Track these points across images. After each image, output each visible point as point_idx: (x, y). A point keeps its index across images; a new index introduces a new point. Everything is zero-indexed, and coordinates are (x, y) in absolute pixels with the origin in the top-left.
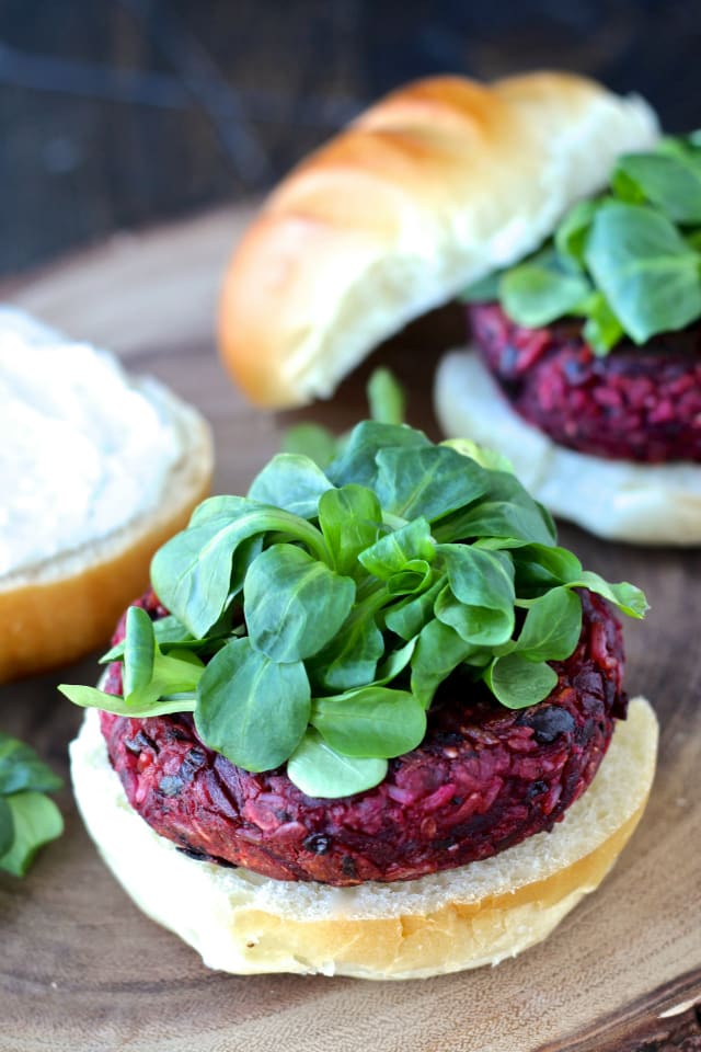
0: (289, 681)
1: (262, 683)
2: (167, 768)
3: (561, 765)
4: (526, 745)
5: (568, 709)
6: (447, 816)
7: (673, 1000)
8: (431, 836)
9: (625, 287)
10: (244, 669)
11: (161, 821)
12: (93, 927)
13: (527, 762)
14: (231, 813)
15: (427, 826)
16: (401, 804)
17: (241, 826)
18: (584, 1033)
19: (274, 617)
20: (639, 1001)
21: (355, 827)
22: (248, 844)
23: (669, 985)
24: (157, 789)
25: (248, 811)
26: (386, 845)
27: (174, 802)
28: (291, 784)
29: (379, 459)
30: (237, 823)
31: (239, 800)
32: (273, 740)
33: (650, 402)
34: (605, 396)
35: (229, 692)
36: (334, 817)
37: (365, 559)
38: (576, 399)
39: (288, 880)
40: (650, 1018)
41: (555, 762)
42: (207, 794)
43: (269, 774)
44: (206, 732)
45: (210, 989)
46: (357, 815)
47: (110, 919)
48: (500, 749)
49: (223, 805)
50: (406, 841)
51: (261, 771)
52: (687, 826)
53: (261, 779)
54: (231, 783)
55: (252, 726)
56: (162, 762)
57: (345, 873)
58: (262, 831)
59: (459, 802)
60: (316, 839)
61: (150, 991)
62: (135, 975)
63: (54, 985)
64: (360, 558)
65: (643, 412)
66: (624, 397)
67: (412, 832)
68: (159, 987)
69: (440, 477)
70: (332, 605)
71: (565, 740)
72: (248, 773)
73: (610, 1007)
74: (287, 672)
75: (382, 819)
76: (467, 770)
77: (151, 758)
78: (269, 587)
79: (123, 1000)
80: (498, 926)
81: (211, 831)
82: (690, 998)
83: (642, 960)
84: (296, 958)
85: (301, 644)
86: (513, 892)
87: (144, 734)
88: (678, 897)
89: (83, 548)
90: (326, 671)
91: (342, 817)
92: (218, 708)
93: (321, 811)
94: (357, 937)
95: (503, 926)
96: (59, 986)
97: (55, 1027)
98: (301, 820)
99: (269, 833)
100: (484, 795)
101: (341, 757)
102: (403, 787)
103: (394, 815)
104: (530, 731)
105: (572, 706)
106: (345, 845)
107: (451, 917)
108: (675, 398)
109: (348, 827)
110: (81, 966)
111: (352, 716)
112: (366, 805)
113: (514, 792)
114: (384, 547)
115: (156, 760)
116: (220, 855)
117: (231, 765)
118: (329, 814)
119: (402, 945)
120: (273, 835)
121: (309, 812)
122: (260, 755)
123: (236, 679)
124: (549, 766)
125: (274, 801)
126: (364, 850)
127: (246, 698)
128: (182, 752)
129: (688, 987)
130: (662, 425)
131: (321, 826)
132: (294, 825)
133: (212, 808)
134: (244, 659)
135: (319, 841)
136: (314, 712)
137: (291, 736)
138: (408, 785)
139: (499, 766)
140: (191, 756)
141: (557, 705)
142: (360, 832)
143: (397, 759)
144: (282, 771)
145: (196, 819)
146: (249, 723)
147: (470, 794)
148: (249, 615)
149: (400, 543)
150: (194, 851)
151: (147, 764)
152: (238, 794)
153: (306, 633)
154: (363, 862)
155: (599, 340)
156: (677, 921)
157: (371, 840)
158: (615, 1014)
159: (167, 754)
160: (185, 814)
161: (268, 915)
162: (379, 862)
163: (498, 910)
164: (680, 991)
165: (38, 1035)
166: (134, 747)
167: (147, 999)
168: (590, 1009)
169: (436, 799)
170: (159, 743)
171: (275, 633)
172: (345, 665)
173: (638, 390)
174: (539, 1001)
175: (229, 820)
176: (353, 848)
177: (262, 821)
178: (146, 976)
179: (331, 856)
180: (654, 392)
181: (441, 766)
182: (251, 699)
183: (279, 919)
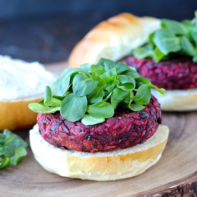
0: (83, 100)
1: (76, 102)
2: (53, 124)
3: (146, 123)
4: (138, 117)
5: (147, 112)
6: (119, 131)
7: (172, 185)
8: (115, 136)
9: (162, 44)
10: (72, 100)
11: (51, 138)
12: (33, 174)
13: (138, 121)
14: (68, 132)
15: (114, 133)
16: (108, 127)
17: (70, 135)
18: (151, 190)
19: (79, 87)
20: (164, 185)
21: (97, 133)
22: (72, 140)
23: (172, 183)
24: (50, 130)
25: (72, 131)
26: (104, 138)
27: (54, 132)
28: (82, 124)
29: (105, 64)
30: (69, 134)
31: (70, 129)
32: (78, 114)
33: (168, 71)
34: (158, 71)
35: (68, 105)
36: (92, 130)
37: (101, 77)
38: (151, 72)
39: (80, 151)
40: (166, 188)
41: (144, 122)
42: (62, 128)
43: (77, 122)
44: (63, 114)
45: (61, 184)
46: (97, 129)
47: (37, 172)
48: (131, 118)
49: (66, 130)
50: (109, 137)
51: (75, 121)
52: (176, 157)
53: (75, 123)
54: (68, 125)
55: (73, 111)
56: (52, 123)
57: (94, 147)
58: (75, 135)
59: (121, 128)
60: (88, 136)
61: (46, 184)
62: (43, 181)
63: (23, 183)
64: (100, 77)
65: (166, 74)
66: (162, 71)
67: (110, 135)
68: (49, 183)
69: (118, 67)
70: (93, 84)
71: (147, 118)
72: (72, 122)
73: (157, 186)
74: (82, 98)
75: (103, 130)
76: (123, 121)
77: (49, 123)
78: (78, 81)
79: (39, 185)
80: (130, 163)
81: (63, 138)
82: (176, 185)
83: (165, 179)
84: (82, 171)
85: (85, 92)
86: (134, 153)
87: (48, 118)
88: (174, 169)
89: (34, 96)
90: (91, 100)
91: (94, 130)
92: (66, 109)
93: (89, 129)
94: (96, 162)
95: (131, 164)
96: (24, 183)
97: (23, 189)
98: (84, 131)
99: (77, 135)
100: (127, 127)
101: (94, 118)
102: (108, 124)
103: (106, 130)
104: (139, 115)
105: (148, 112)
106: (94, 138)
107: (119, 158)
108: (174, 70)
109: (95, 132)
110: (30, 180)
111: (97, 110)
112: (100, 127)
113: (134, 128)
114: (105, 74)
115: (50, 123)
116: (64, 145)
117: (68, 121)
118: (91, 129)
119: (107, 164)
120: (78, 136)
121: (86, 129)
122: (75, 117)
123: (70, 102)
124: (143, 123)
125: (78, 127)
126: (99, 139)
127: (73, 105)
128: (56, 120)
129: (176, 183)
130: (171, 77)
131: (89, 132)
132: (83, 132)
133: (63, 131)
134: (72, 98)
135: (89, 137)
136: (88, 109)
137: (83, 113)
138: (109, 123)
139: (131, 121)
140: (59, 121)
141: (145, 111)
142: (98, 134)
143: (107, 119)
144: (80, 121)
145: (59, 135)
146: (73, 110)
147: (124, 127)
148: (74, 88)
149: (109, 73)
150: (59, 146)
151: (48, 125)
152: (69, 127)
153: (87, 90)
154: (99, 143)
155: (157, 59)
156: (173, 173)
157: (101, 136)
158: (158, 187)
159: (53, 121)
160: (57, 135)
161: (75, 157)
162: (102, 143)
163: (130, 159)
164: (174, 184)
165: (19, 191)
166: (45, 122)
167: (46, 185)
168: (152, 187)
169: (116, 126)
170: (51, 119)
171: (80, 91)
172: (96, 98)
173: (165, 69)
174: (140, 185)
175: (67, 134)
176: (96, 139)
177: (75, 132)
178: (45, 181)
179: (91, 141)
180: (169, 69)
181: (118, 120)
182: (73, 106)
183: (78, 158)
